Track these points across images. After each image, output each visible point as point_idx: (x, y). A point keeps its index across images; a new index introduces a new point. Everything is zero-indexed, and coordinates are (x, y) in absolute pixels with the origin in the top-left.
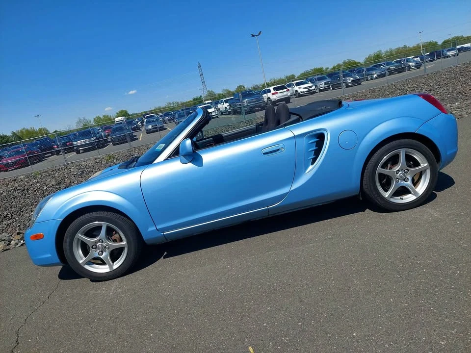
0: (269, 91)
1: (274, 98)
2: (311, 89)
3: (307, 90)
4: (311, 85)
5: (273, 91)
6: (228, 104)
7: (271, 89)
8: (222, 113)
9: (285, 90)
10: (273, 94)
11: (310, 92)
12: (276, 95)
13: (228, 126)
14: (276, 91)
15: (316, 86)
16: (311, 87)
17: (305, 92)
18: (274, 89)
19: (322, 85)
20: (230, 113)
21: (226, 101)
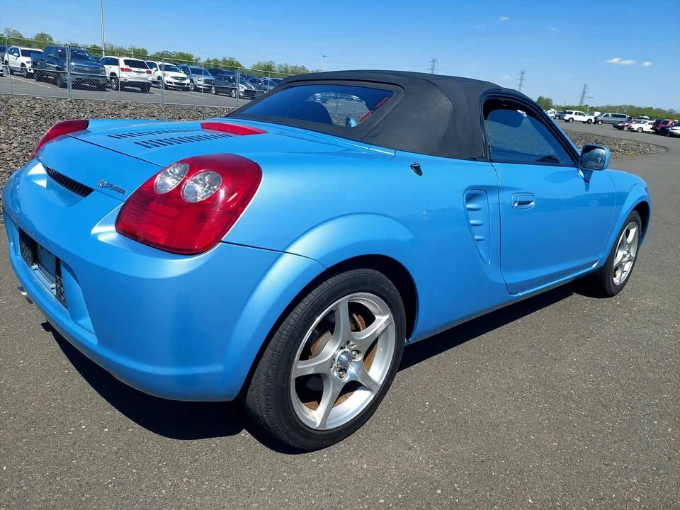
0: (116, 63)
1: (124, 76)
2: (184, 82)
3: (177, 81)
4: (185, 76)
5: (122, 64)
6: (29, 59)
7: (121, 60)
8: (12, 72)
9: (145, 70)
10: (123, 70)
11: (181, 87)
12: (128, 73)
13: (34, 98)
14: (128, 67)
15: (192, 81)
16: (184, 79)
17: (174, 85)
18: (126, 62)
19: (200, 81)
20: (29, 76)
21: (25, 53)
